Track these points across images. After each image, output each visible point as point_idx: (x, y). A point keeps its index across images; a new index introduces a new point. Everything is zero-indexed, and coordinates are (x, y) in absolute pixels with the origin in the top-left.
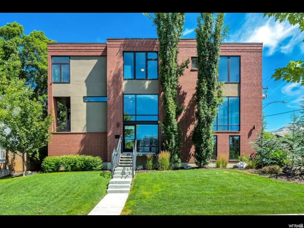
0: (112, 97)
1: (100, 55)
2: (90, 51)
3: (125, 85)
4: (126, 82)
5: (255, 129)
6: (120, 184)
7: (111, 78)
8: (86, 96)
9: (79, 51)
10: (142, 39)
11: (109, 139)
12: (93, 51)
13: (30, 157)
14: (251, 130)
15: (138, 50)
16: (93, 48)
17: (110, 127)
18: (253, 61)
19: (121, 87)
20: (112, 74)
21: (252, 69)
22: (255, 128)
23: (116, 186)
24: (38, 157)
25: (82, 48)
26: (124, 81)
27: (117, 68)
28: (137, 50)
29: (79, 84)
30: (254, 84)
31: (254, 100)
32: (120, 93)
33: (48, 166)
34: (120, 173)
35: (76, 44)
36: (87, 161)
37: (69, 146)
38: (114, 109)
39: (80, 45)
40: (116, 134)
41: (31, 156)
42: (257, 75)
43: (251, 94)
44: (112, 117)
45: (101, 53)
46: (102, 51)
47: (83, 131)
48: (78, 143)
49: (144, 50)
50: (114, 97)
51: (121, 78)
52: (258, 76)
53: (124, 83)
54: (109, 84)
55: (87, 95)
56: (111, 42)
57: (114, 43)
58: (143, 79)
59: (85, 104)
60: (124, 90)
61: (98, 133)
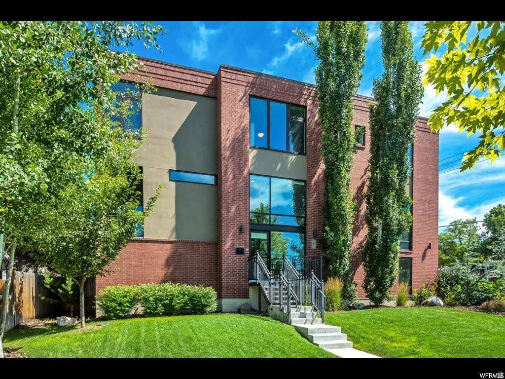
0: (231, 177)
1: (202, 94)
2: (183, 81)
3: (254, 157)
4: (255, 152)
5: (430, 248)
6: (325, 333)
7: (228, 143)
8: (174, 168)
9: (161, 77)
10: (283, 79)
11: (224, 257)
12: (189, 83)
13: (47, 288)
14: (426, 250)
15: (276, 98)
16: (188, 77)
17: (228, 233)
18: (428, 147)
19: (246, 160)
20: (231, 135)
21: (427, 157)
22: (432, 248)
23: (326, 336)
24: (69, 288)
25: (169, 73)
26: (252, 151)
27: (239, 128)
28: (274, 98)
29: (160, 144)
30: (430, 182)
31: (429, 205)
32: (246, 172)
33: (116, 306)
34: (298, 316)
35: (156, 63)
36: (194, 296)
37: (141, 267)
38: (234, 200)
39: (164, 67)
40: (237, 246)
41: (48, 286)
42: (433, 167)
43: (426, 196)
44: (231, 215)
45: (205, 90)
46: (207, 86)
47: (170, 237)
48: (162, 261)
49: (285, 100)
50: (234, 178)
51: (246, 145)
52: (434, 169)
53: (252, 154)
54: (226, 153)
55: (177, 167)
56: (229, 72)
57: (234, 77)
58: (283, 152)
59: (173, 184)
60: (252, 168)
61: (198, 243)
